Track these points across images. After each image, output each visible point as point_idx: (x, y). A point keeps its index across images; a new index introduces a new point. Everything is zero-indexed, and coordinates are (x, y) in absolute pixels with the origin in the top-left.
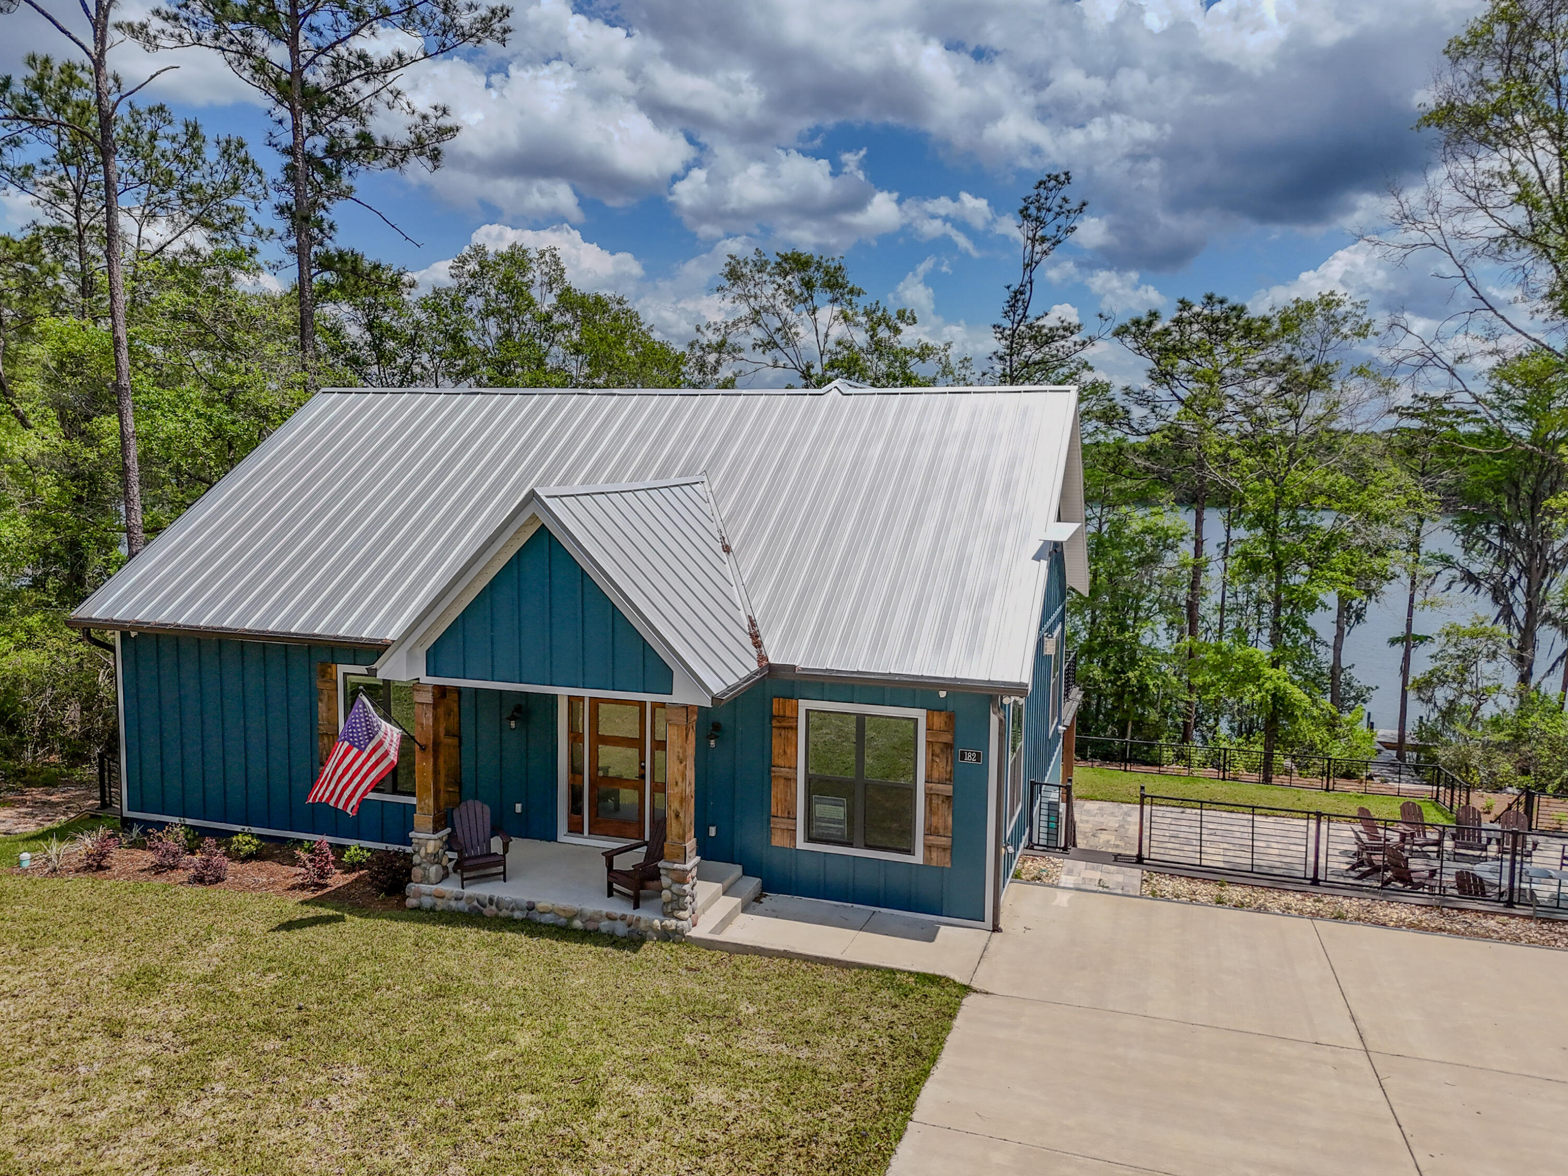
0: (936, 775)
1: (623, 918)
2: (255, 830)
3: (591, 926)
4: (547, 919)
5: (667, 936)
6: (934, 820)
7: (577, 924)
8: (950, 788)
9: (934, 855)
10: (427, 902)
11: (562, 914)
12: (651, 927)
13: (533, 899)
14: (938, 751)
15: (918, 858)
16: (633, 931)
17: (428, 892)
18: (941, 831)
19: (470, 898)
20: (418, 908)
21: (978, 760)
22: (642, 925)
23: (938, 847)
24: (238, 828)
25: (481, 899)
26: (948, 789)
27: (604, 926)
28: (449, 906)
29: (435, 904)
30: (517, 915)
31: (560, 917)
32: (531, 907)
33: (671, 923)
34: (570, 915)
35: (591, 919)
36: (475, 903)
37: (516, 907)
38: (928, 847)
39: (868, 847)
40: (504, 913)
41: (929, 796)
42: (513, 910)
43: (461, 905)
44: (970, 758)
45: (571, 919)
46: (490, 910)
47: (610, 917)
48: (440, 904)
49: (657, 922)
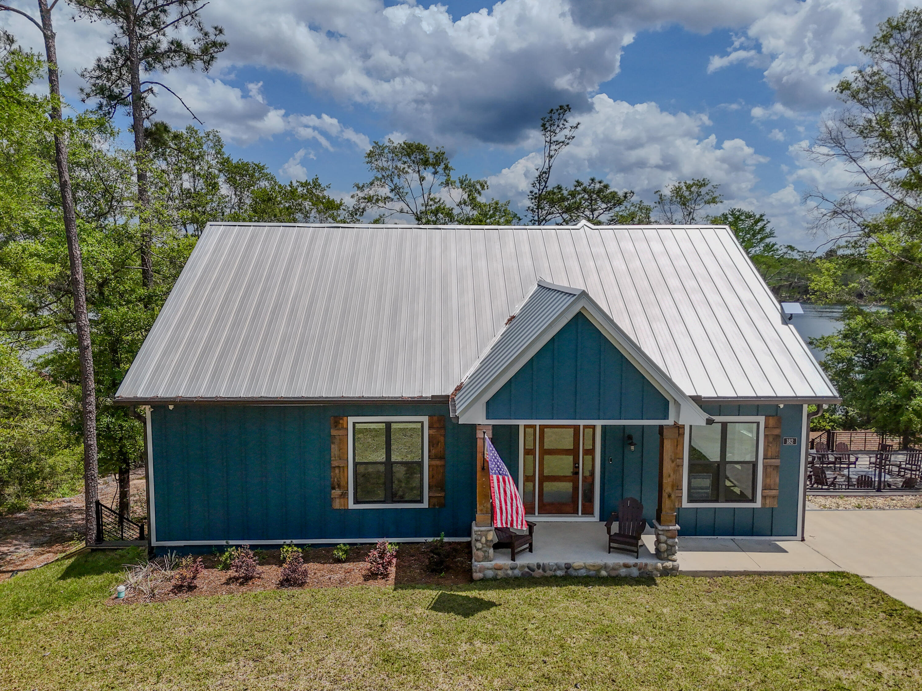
0: (769, 454)
1: (635, 565)
2: (295, 541)
3: (613, 574)
4: (583, 572)
5: (666, 572)
6: (768, 480)
7: (604, 573)
8: (778, 461)
9: (768, 501)
10: (490, 574)
11: (591, 568)
12: (657, 569)
13: (567, 561)
14: (771, 439)
15: (758, 504)
16: (643, 572)
17: (490, 566)
18: (772, 487)
19: (523, 567)
20: (482, 580)
21: (795, 443)
22: (650, 568)
23: (770, 497)
24: (281, 542)
25: (531, 566)
26: (776, 462)
27: (623, 572)
28: (507, 575)
29: (497, 575)
30: (559, 573)
31: (590, 570)
32: (568, 567)
33: (669, 564)
34: (596, 568)
35: (614, 569)
36: (527, 570)
37: (559, 567)
38: (764, 497)
39: (727, 501)
40: (549, 573)
41: (765, 467)
42: (555, 570)
43: (517, 572)
44: (790, 442)
45: (598, 571)
46: (539, 573)
47: (626, 566)
48: (500, 574)
49: (659, 565)
